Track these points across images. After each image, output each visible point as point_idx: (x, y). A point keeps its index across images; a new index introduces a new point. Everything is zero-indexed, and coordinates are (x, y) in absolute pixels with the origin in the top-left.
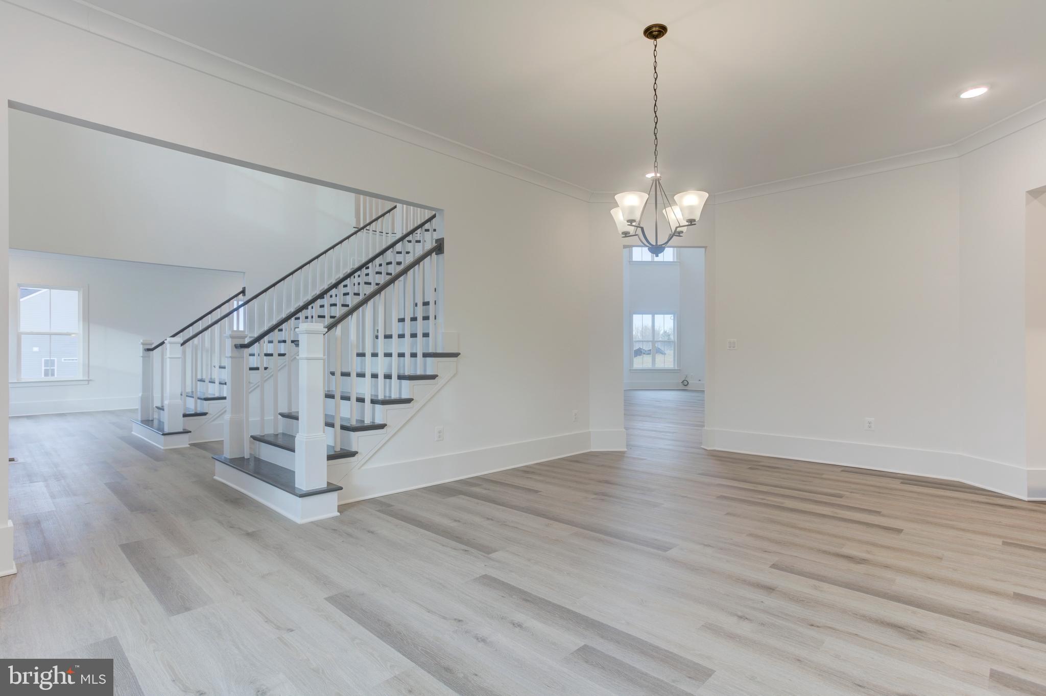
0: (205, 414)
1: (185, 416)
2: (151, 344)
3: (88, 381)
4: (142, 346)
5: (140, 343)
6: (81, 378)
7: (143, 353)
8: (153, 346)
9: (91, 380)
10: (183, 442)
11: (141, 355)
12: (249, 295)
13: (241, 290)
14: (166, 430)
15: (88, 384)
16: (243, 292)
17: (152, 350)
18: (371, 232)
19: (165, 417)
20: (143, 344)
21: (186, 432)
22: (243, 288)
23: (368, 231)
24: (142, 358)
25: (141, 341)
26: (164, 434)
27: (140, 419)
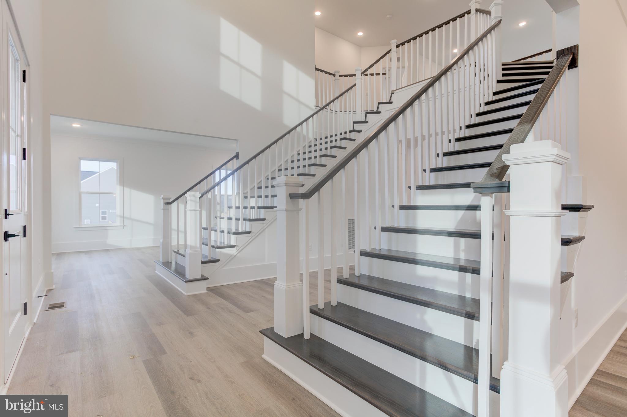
0: (217, 261)
1: (203, 263)
2: (170, 199)
3: (124, 226)
4: (162, 200)
5: (161, 198)
6: (119, 225)
7: (164, 207)
8: (171, 201)
9: (125, 226)
10: (201, 288)
11: (162, 208)
12: (243, 159)
13: (235, 154)
14: (188, 276)
15: (123, 228)
16: (237, 156)
17: (171, 203)
18: (329, 110)
19: (187, 263)
20: (163, 199)
21: (204, 278)
22: (236, 153)
23: (326, 110)
24: (162, 210)
25: (162, 196)
26: (186, 282)
27: (161, 260)
